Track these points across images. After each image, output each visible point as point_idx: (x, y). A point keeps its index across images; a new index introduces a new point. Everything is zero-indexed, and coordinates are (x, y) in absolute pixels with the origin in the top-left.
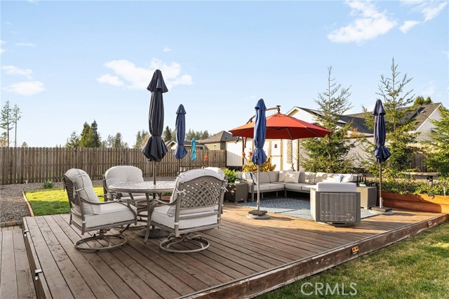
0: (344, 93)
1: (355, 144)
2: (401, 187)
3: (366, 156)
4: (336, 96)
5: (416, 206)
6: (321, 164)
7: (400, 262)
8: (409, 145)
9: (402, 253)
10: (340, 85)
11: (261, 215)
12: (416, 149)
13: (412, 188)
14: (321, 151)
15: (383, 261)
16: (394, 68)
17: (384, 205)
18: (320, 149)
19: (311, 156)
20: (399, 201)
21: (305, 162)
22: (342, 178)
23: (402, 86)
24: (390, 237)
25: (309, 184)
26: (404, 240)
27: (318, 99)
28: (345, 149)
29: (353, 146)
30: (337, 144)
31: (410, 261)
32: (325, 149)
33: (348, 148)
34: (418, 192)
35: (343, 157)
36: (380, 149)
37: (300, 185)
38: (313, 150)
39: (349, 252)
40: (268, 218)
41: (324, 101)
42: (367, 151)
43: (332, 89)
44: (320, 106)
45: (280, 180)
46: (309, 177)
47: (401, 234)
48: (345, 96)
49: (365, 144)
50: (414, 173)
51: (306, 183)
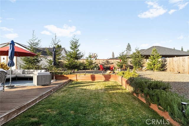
0: (39, 41)
1: (42, 60)
2: (59, 73)
3: (47, 64)
4: (36, 41)
5: (63, 78)
6: (31, 66)
7: (63, 91)
8: (60, 60)
9: (63, 89)
10: (37, 38)
11: (12, 87)
12: (62, 62)
13: (62, 73)
14: (30, 62)
15: (59, 92)
16: (56, 37)
17: (55, 79)
18: (29, 61)
19: (25, 64)
20: (58, 77)
21: (22, 66)
22: (41, 71)
23: (58, 42)
24: (59, 86)
25: (27, 74)
26: (62, 87)
27: (28, 42)
28: (39, 61)
29: (41, 60)
30: (36, 59)
31: (66, 90)
32: (32, 61)
33: (40, 61)
34: (63, 74)
35: (38, 64)
36: (54, 62)
37: (24, 75)
38: (26, 61)
39: (51, 91)
40: (16, 88)
41: (31, 43)
42: (47, 62)
43: (34, 39)
44: (29, 44)
45: (13, 73)
46: (27, 72)
47: (61, 85)
48: (39, 42)
49: (46, 60)
50: (61, 69)
51: (26, 74)
